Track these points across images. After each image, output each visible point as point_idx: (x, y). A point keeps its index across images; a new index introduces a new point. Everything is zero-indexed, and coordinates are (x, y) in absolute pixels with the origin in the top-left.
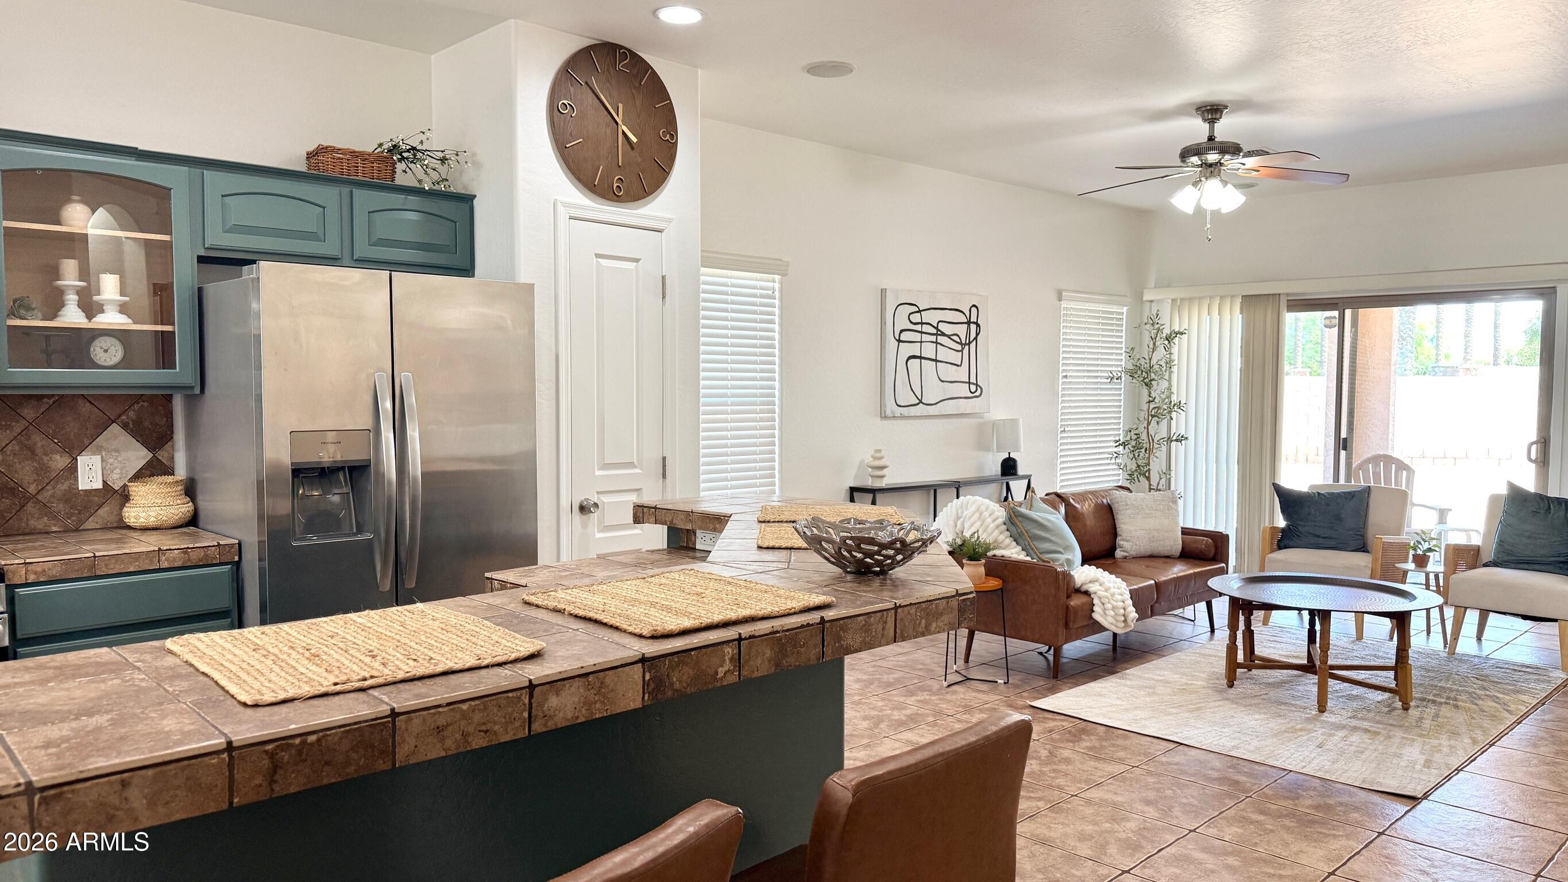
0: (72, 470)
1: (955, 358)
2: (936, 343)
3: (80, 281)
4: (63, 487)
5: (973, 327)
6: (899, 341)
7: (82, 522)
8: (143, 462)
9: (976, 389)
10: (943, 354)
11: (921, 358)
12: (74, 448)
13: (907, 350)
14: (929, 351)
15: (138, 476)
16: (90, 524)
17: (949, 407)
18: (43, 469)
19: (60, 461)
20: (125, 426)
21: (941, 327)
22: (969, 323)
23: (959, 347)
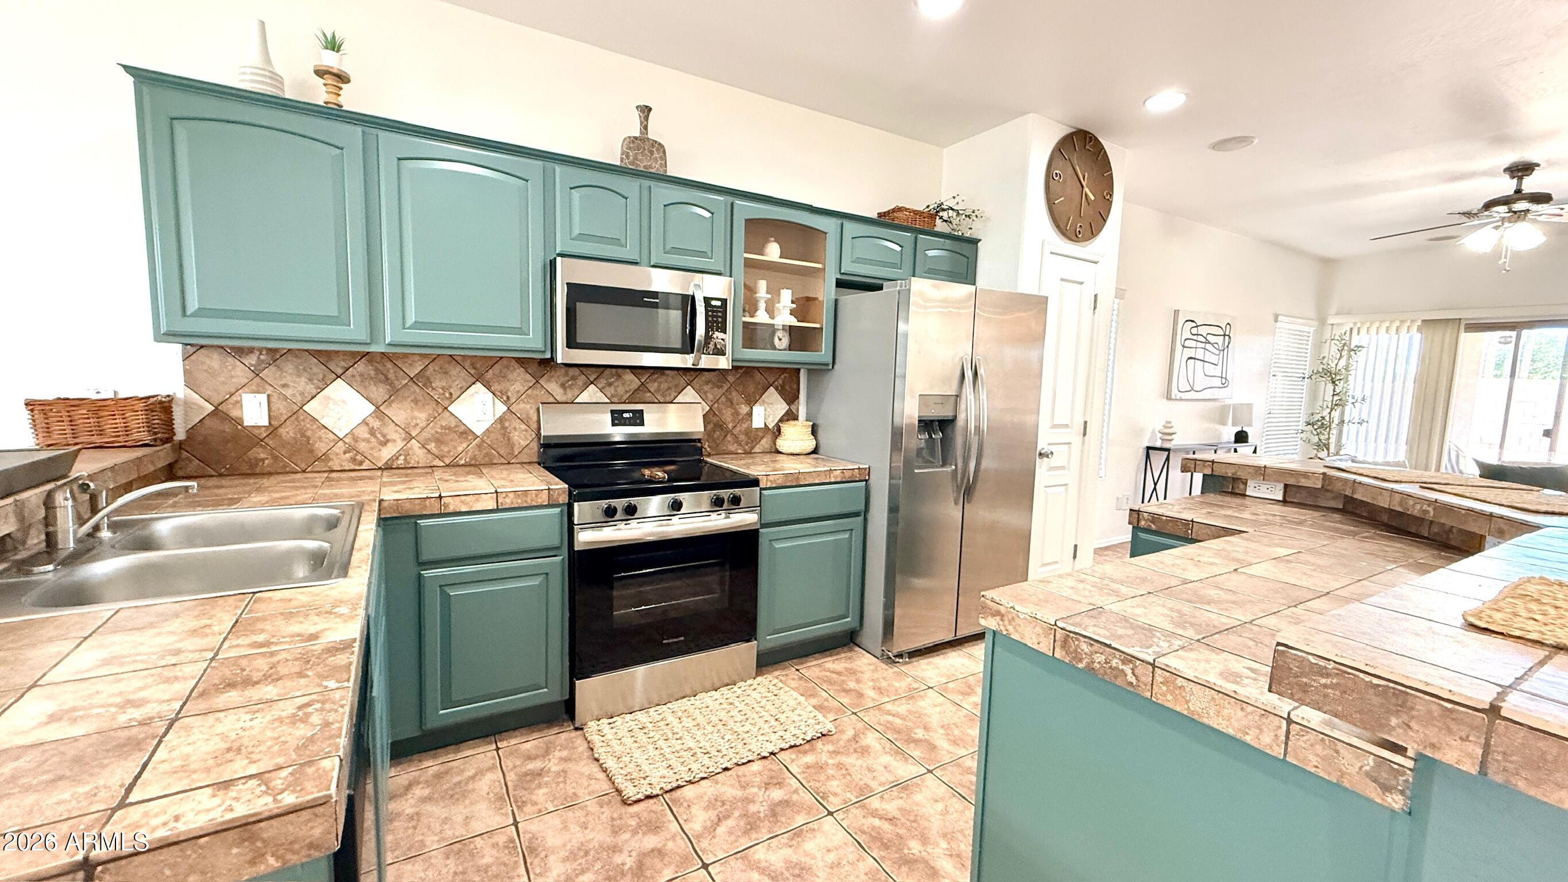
0: (750, 414)
1: (1213, 359)
2: (1205, 349)
3: (767, 293)
4: (745, 426)
5: (1227, 338)
6: (1184, 346)
7: (753, 448)
8: (784, 411)
9: (1225, 383)
10: (1209, 357)
11: (1194, 359)
12: (751, 401)
13: (1189, 353)
14: (1200, 354)
15: (781, 420)
16: (757, 449)
17: (1207, 394)
18: (737, 413)
19: (744, 409)
20: (776, 389)
21: (1209, 338)
22: (1224, 335)
23: (1217, 352)
